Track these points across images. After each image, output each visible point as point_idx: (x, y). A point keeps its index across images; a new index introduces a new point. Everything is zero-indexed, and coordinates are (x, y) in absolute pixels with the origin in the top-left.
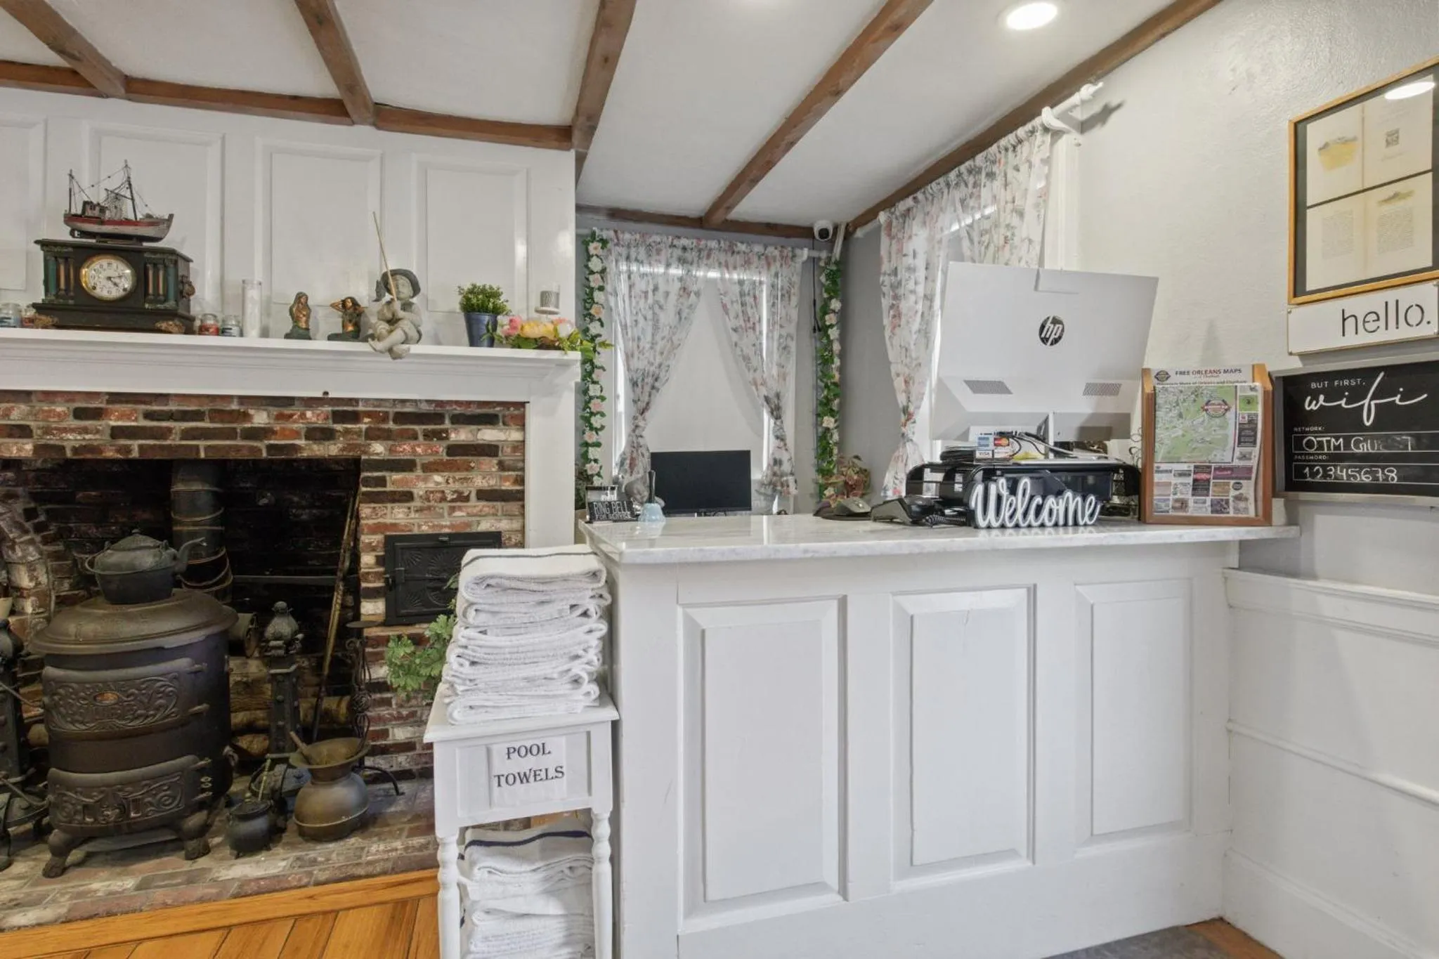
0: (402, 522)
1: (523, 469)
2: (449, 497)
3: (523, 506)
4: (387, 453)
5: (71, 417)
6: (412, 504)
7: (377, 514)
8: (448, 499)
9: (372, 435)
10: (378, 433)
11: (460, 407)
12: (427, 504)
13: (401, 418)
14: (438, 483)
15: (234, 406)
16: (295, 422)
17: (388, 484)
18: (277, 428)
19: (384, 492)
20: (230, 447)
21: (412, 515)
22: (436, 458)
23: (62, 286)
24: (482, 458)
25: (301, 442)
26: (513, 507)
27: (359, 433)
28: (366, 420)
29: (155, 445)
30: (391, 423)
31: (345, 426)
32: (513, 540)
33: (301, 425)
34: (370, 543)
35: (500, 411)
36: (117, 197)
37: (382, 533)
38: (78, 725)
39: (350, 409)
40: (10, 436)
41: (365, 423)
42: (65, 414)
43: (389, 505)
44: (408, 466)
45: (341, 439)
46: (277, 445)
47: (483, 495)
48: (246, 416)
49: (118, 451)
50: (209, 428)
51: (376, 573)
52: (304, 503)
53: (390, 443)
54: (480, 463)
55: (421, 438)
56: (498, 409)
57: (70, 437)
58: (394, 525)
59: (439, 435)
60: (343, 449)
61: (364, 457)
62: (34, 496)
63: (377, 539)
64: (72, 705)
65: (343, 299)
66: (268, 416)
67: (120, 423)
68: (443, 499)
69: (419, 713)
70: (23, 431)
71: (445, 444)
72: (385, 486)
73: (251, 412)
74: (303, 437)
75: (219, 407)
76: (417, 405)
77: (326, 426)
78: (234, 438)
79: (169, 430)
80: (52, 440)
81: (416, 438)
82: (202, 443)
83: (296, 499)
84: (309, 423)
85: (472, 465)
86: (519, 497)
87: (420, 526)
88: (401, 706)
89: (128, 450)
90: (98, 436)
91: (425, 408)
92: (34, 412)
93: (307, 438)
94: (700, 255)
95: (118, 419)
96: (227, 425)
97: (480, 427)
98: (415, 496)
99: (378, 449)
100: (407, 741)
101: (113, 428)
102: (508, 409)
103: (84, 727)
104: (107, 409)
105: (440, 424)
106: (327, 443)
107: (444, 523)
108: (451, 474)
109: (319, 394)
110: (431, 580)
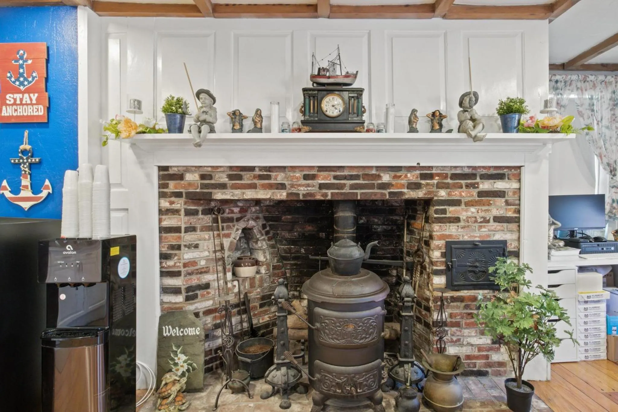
0: (454, 234)
1: (519, 205)
2: (479, 220)
3: (519, 226)
4: (447, 196)
5: (302, 179)
6: (459, 224)
7: (441, 230)
8: (479, 222)
9: (440, 186)
10: (443, 185)
11: (485, 170)
12: (467, 224)
13: (454, 176)
14: (473, 213)
15: (374, 172)
16: (402, 180)
17: (447, 213)
18: (394, 182)
19: (446, 217)
20: (372, 193)
21: (460, 230)
22: (472, 198)
23: (312, 111)
24: (496, 199)
25: (405, 190)
26: (513, 226)
27: (433, 185)
28: (437, 178)
29: (338, 192)
30: (449, 179)
31: (426, 181)
32: (513, 245)
33: (405, 181)
34: (438, 245)
35: (507, 171)
36: (334, 64)
37: (444, 240)
38: (335, 341)
39: (429, 172)
40: (277, 189)
41: (436, 180)
42: (300, 177)
43: (448, 224)
44: (456, 203)
45: (424, 188)
46: (394, 192)
47: (497, 219)
48: (379, 177)
49: (322, 196)
50: (362, 184)
51: (441, 261)
52: (380, 223)
53: (449, 190)
54: (496, 201)
55: (464, 187)
56: (505, 170)
57: (302, 188)
58: (450, 236)
59: (474, 186)
60: (425, 194)
61: (435, 198)
62: (265, 218)
63: (442, 243)
64: (333, 330)
65: (433, 111)
66: (390, 176)
67: (323, 182)
68: (476, 221)
69: (462, 340)
70: (282, 186)
71: (477, 190)
72: (446, 214)
73: (382, 175)
74: (406, 188)
75: (366, 173)
76: (462, 169)
77: (417, 181)
78: (373, 189)
79: (345, 184)
80: (294, 191)
81: (462, 188)
82: (359, 191)
83: (376, 220)
84: (409, 180)
85: (491, 202)
86: (517, 220)
87: (463, 236)
88: (453, 335)
89: (326, 195)
90: (314, 188)
91: (467, 171)
92: (287, 177)
93: (408, 188)
94: (565, 84)
95: (323, 179)
96: (370, 182)
97: (495, 181)
98: (461, 219)
99: (443, 194)
100: (455, 354)
101: (320, 184)
102: (511, 170)
103: (339, 342)
104: (317, 175)
105: (474, 180)
106: (417, 191)
107: (476, 235)
108: (480, 208)
109: (415, 164)
110: (470, 266)
